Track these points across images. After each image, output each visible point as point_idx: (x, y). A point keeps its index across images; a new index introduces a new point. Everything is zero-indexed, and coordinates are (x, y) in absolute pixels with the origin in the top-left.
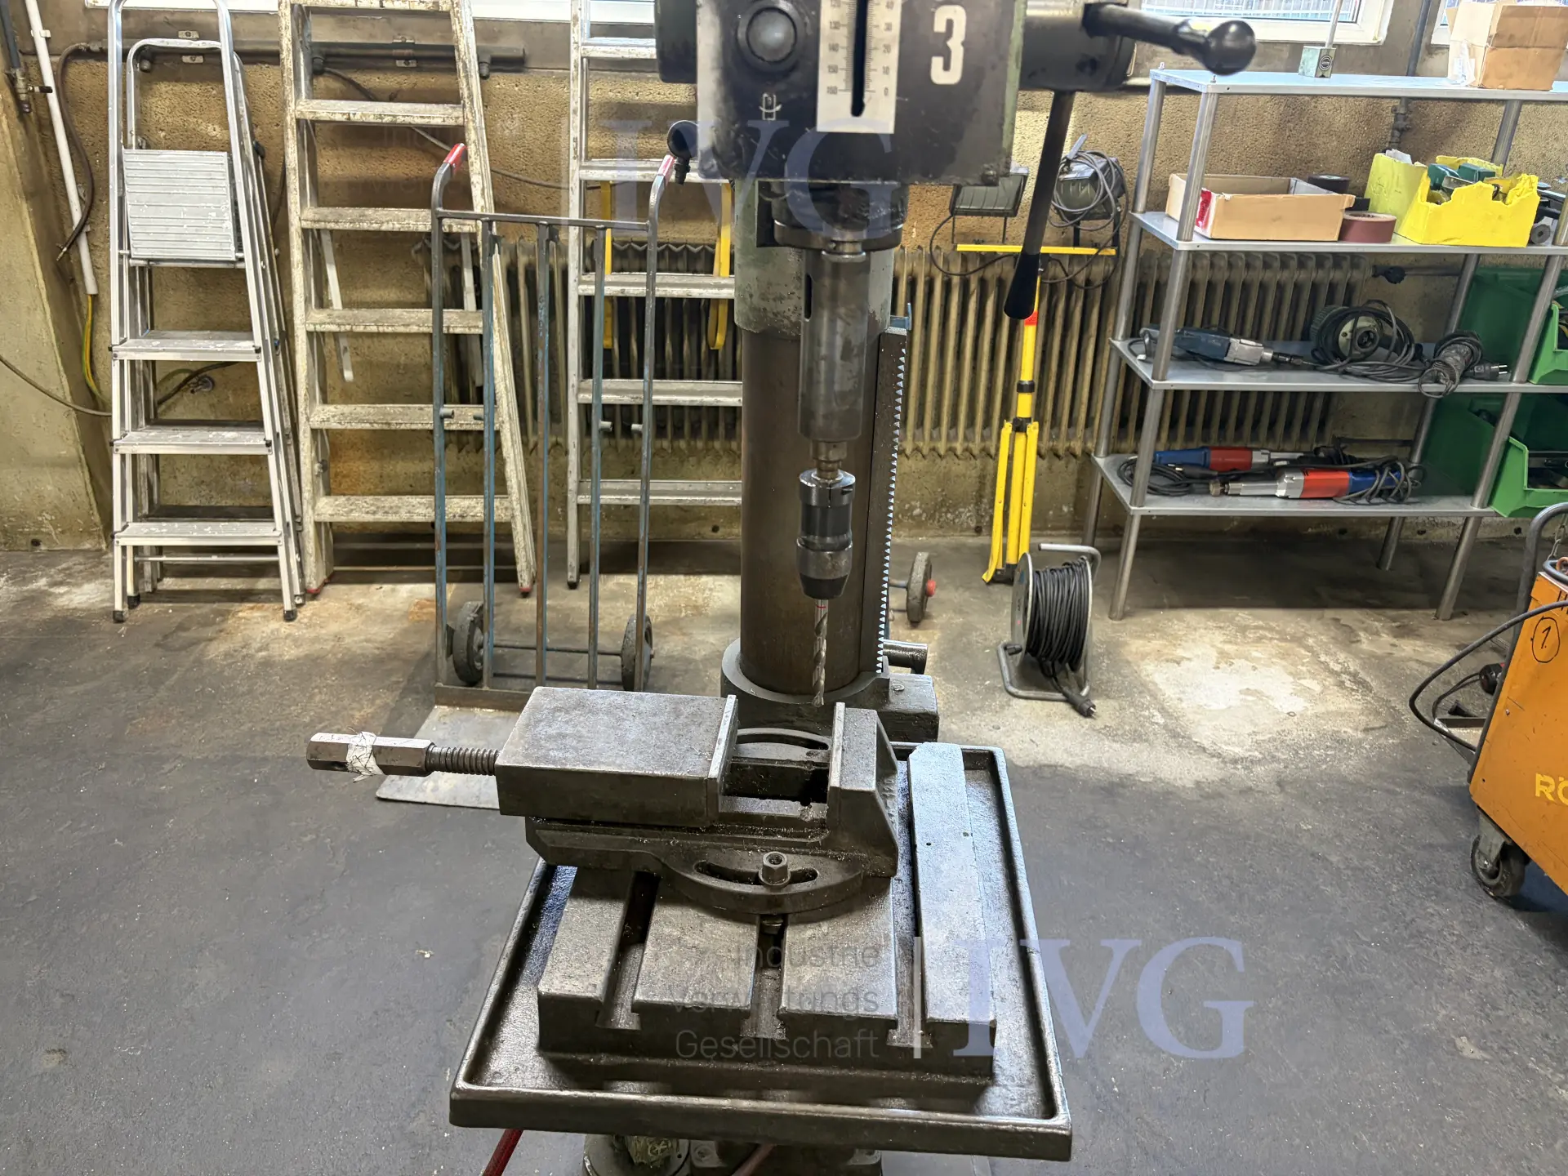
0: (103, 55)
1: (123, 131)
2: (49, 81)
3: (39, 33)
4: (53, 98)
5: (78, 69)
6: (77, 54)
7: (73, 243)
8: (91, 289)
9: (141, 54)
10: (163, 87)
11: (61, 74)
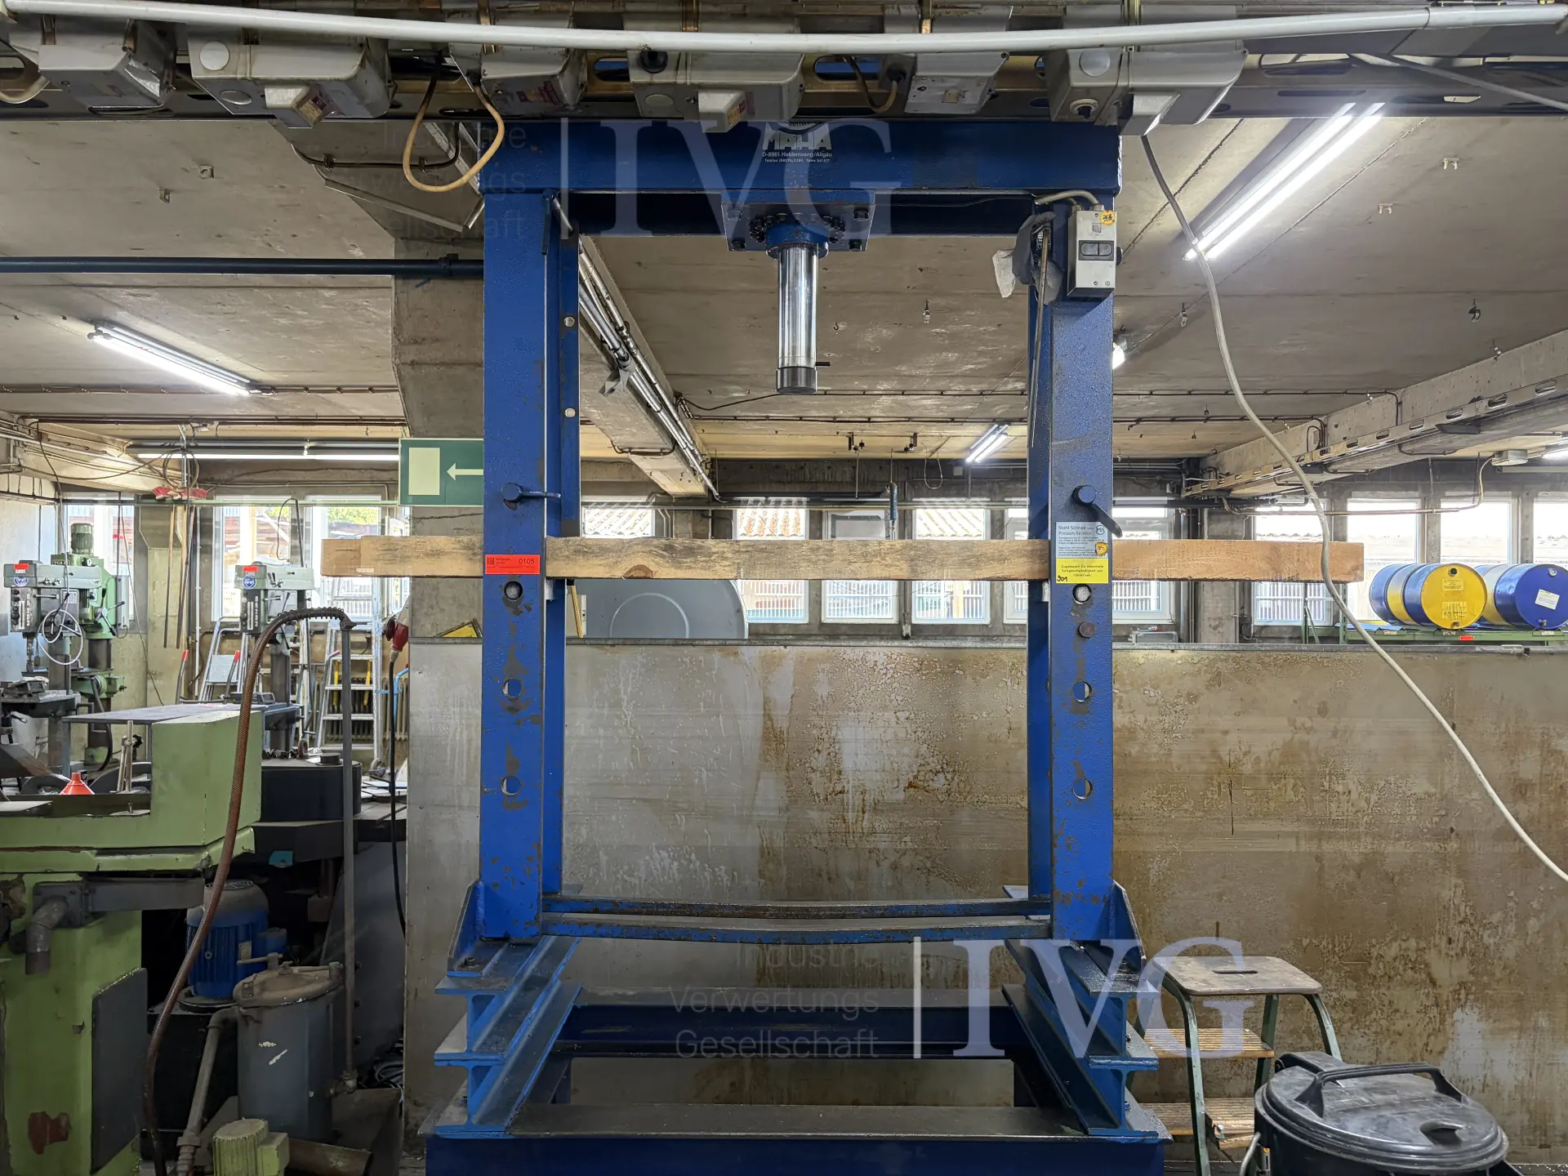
0: (212, 633)
1: (214, 651)
2: (198, 639)
3: (198, 628)
4: (198, 644)
5: (206, 637)
6: (207, 633)
7: (194, 682)
8: (196, 694)
9: (223, 633)
10: (227, 641)
11: (201, 638)
